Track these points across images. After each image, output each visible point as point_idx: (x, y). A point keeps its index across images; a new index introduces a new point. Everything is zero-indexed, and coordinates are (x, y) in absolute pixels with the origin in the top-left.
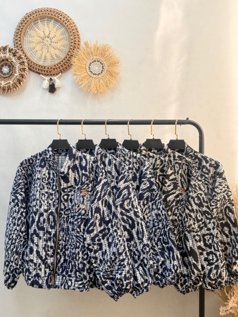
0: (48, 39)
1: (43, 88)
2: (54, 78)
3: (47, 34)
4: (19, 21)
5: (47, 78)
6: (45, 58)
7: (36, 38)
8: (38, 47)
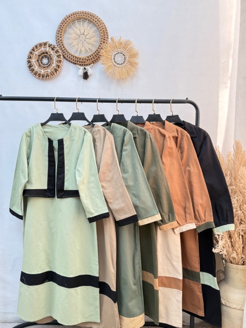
0: (84, 36)
1: (79, 76)
2: (87, 67)
3: (82, 32)
4: (60, 22)
5: (82, 68)
6: (81, 52)
7: (74, 35)
8: (75, 42)
